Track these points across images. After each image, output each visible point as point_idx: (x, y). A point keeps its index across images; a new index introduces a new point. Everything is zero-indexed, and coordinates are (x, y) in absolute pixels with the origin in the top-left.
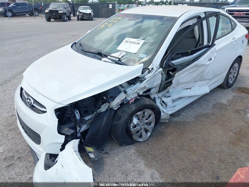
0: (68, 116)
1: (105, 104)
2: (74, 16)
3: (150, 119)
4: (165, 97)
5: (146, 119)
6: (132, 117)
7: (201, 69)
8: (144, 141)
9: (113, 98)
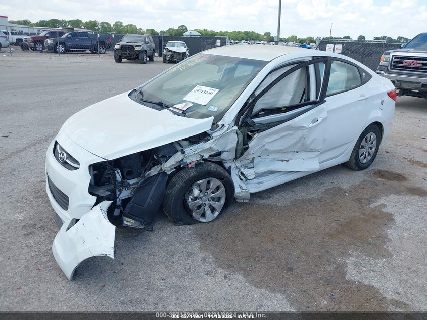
0: (106, 177)
1: (156, 166)
2: (160, 55)
3: (218, 192)
4: (246, 167)
5: (213, 193)
6: (192, 186)
7: (300, 133)
8: (208, 223)
9: (167, 159)
